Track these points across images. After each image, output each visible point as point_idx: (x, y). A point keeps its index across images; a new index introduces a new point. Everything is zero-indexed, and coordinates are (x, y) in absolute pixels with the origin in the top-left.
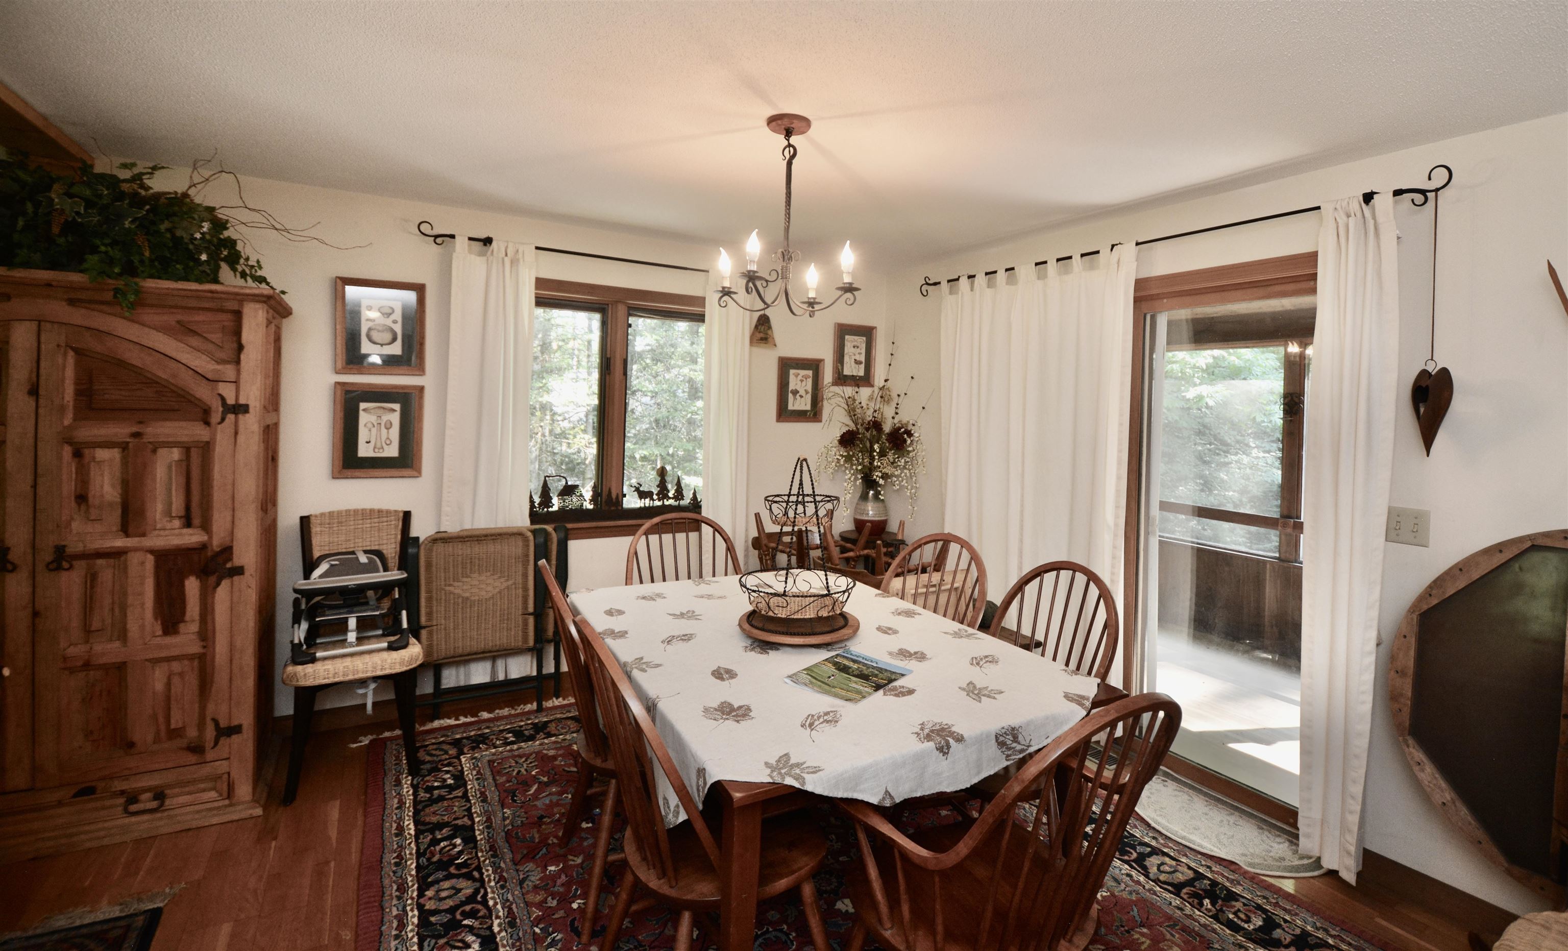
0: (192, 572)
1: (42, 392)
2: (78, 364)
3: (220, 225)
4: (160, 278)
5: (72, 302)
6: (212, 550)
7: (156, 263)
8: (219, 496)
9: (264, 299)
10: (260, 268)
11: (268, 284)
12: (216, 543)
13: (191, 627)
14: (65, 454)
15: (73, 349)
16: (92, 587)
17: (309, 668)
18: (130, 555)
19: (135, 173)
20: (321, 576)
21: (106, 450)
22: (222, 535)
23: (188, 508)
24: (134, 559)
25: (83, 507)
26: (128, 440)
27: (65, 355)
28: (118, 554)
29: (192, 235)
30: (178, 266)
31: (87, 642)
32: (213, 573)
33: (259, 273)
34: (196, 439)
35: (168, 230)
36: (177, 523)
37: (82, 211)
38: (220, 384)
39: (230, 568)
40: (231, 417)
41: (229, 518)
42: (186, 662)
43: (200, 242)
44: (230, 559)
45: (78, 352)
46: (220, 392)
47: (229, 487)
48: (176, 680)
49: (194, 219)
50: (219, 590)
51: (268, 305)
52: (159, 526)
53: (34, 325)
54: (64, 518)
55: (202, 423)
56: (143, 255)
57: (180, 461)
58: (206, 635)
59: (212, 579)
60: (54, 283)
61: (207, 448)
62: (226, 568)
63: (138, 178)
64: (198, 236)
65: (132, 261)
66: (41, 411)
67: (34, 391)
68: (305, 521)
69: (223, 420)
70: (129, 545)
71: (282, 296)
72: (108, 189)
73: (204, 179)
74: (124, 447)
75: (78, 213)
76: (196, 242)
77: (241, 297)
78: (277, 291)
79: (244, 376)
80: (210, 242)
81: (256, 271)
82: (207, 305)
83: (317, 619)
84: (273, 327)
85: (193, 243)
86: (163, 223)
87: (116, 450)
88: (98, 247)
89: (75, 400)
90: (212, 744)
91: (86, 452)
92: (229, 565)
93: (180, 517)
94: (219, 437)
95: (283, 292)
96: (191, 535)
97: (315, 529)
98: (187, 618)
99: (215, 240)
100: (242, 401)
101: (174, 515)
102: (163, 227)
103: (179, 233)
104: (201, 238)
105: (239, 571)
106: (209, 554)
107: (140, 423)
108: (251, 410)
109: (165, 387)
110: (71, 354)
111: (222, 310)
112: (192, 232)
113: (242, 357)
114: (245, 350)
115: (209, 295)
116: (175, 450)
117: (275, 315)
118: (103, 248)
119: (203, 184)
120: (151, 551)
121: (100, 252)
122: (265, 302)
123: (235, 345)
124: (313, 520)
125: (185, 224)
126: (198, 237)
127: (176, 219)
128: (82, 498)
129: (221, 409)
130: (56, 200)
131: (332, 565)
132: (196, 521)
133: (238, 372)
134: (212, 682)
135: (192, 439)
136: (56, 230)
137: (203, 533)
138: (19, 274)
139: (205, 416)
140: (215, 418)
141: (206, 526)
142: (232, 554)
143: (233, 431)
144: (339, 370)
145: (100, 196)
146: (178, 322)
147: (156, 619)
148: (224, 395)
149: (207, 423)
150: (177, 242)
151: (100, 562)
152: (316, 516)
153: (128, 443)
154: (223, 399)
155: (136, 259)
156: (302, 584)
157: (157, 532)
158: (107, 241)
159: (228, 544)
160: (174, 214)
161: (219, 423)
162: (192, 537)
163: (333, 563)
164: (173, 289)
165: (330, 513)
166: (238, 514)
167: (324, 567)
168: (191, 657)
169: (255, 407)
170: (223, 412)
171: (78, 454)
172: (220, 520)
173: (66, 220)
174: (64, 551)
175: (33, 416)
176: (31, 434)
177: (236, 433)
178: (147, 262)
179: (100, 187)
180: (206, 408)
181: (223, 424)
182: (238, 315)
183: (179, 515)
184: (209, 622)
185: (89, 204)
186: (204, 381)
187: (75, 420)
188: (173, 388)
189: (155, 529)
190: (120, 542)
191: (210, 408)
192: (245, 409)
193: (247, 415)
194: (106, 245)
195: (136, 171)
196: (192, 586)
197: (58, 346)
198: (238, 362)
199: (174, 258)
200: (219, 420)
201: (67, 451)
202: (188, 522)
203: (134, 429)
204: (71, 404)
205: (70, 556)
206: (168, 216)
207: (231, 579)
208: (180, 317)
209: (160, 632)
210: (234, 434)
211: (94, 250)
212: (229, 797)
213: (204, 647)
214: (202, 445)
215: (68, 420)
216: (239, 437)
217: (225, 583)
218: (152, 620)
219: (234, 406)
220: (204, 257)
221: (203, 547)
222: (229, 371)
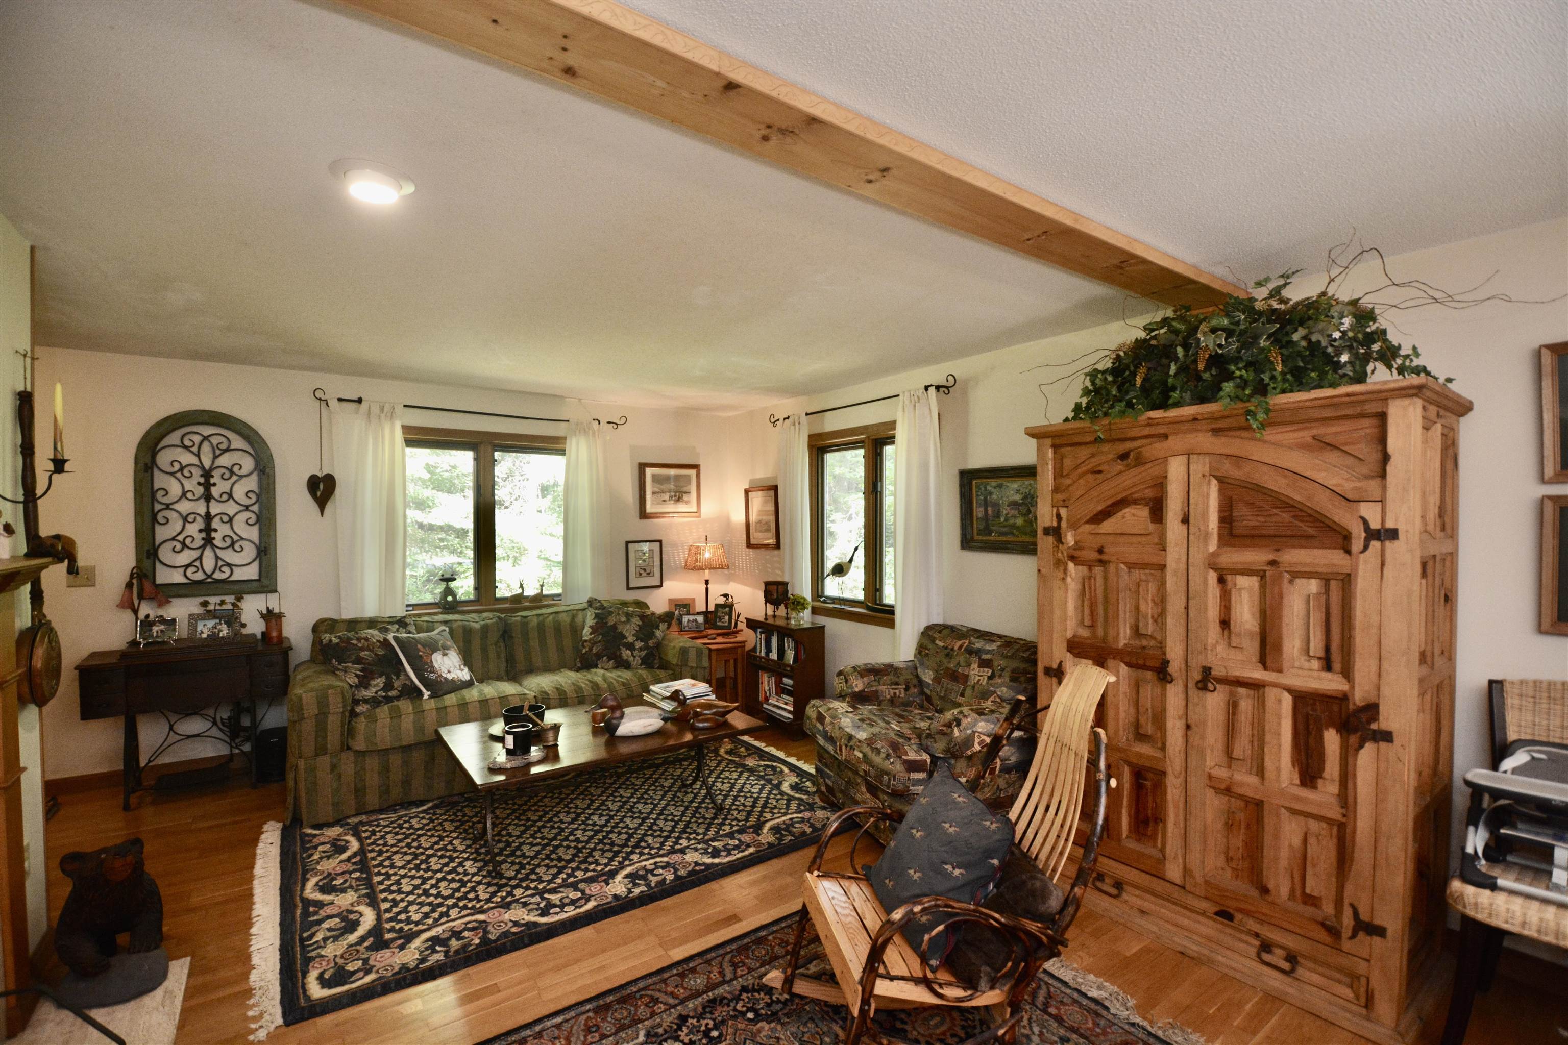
0: (1331, 724)
1: (1191, 520)
2: (1220, 491)
3: (1364, 316)
4: (1292, 391)
5: (1216, 431)
6: (1354, 704)
7: (1289, 376)
8: (1362, 641)
9: (1414, 391)
10: (1417, 355)
11: (1428, 374)
12: (1359, 697)
13: (1329, 787)
14: (1209, 578)
15: (1214, 476)
16: (1234, 714)
17: (1485, 895)
18: (1267, 689)
19: (1271, 289)
20: (1515, 771)
21: (1246, 578)
22: (1367, 688)
23: (1327, 649)
24: (1271, 694)
25: (1226, 632)
26: (1265, 568)
27: (1209, 481)
28: (1256, 686)
29: (1331, 335)
30: (1313, 374)
31: (1230, 767)
32: (1355, 731)
33: (1416, 362)
34: (1335, 571)
35: (1304, 338)
36: (1315, 664)
37: (1224, 343)
38: (1362, 504)
39: (1374, 731)
40: (1375, 545)
41: (1374, 669)
42: (1324, 825)
43: (1341, 342)
44: (1375, 717)
45: (1220, 480)
46: (1362, 515)
47: (1374, 630)
48: (1312, 841)
49: (1333, 317)
50: (1362, 751)
51: (1424, 400)
52: (1297, 664)
53: (1185, 458)
54: (1210, 641)
55: (1342, 551)
56: (1275, 370)
57: (1319, 594)
58: (1346, 798)
59: (1353, 739)
60: (1199, 417)
61: (1347, 581)
62: (1370, 729)
63: (1276, 293)
64: (1337, 335)
65: (1263, 380)
66: (1191, 537)
67: (1186, 520)
68: (1495, 688)
69: (1366, 547)
70: (1266, 678)
71: (1449, 385)
72: (1244, 314)
73: (1342, 269)
74: (1262, 575)
75: (1220, 346)
76: (1335, 344)
77: (1384, 394)
78: (1441, 380)
79: (1391, 493)
80: (1355, 339)
81: (1411, 361)
82: (1349, 412)
83: (1502, 831)
84: (1438, 428)
85: (1332, 346)
86: (1296, 330)
87: (1255, 578)
88: (1233, 372)
89: (1219, 527)
90: (1350, 934)
91: (1229, 578)
92: (1374, 726)
93: (1319, 658)
94: (1361, 567)
95: (1449, 380)
96: (1330, 680)
97: (1511, 700)
98: (1326, 774)
99: (1360, 336)
100: (1390, 524)
101: (1311, 654)
102: (1296, 337)
103: (1314, 338)
104: (1341, 338)
105: (1387, 737)
106: (1351, 707)
107: (1277, 550)
108: (1401, 535)
109: (1301, 510)
110: (1214, 482)
111: (1362, 416)
112: (1330, 333)
113: (1388, 468)
114: (1392, 461)
115: (1347, 399)
116: (1313, 581)
117: (1442, 412)
118: (1238, 373)
119: (1343, 275)
120: (1290, 691)
121: (1236, 377)
122: (1416, 395)
123: (1379, 456)
124: (1507, 687)
125: (1321, 325)
126: (1337, 337)
127: (1310, 322)
128: (1225, 624)
129: (1363, 535)
130: (1202, 339)
131: (1533, 758)
132: (1337, 666)
133: (1384, 488)
134: (1352, 860)
135: (1329, 570)
136: (1201, 366)
137: (1344, 681)
138: (1173, 413)
139: (1343, 541)
140: (1357, 545)
141: (1347, 673)
142: (1378, 713)
143: (1379, 562)
144: (1550, 479)
145: (1238, 323)
146: (1314, 438)
147: (1294, 766)
148: (1367, 518)
149: (1348, 552)
150: (1314, 347)
151: (1242, 691)
152: (1513, 683)
153: (1265, 571)
154: (1365, 522)
155: (1266, 377)
156: (1481, 776)
157: (1294, 671)
158: (1241, 365)
159: (1373, 700)
160: (1310, 318)
161: (1362, 552)
162: (1332, 683)
163: (1536, 755)
164: (1306, 401)
165: (1535, 682)
166: (1386, 665)
167: (1519, 758)
168: (1329, 821)
169: (1407, 531)
170: (1365, 538)
171: (1221, 580)
172: (1363, 668)
173: (1210, 355)
174: (1210, 674)
175: (1185, 542)
176: (1184, 558)
177: (1383, 564)
178: (1279, 378)
179: (1237, 314)
180: (1345, 533)
181: (1367, 552)
182: (1382, 417)
183: (1318, 655)
184: (1350, 785)
185: (1229, 333)
186: (1344, 502)
187: (1219, 547)
188: (1309, 511)
189: (1293, 667)
190: (1258, 674)
191: (1350, 533)
192: (1393, 534)
193: (1396, 542)
194: (1239, 369)
195: (1271, 286)
196: (1331, 739)
197: (1204, 476)
198: (1383, 475)
199: (1310, 367)
200: (1361, 547)
201: (1212, 576)
202: (1328, 667)
203: (1271, 557)
204: (1215, 531)
205: (1214, 679)
206: (1302, 323)
207: (1376, 745)
208: (1315, 432)
209: (1298, 782)
210: (1380, 566)
211: (1230, 377)
212: (1366, 1007)
213: (1344, 816)
214: (1341, 577)
215: (1213, 546)
216: (1385, 569)
217: (1369, 747)
218: (1290, 765)
219: (1378, 531)
220: (1344, 358)
221: (1344, 698)
222: (1373, 486)
